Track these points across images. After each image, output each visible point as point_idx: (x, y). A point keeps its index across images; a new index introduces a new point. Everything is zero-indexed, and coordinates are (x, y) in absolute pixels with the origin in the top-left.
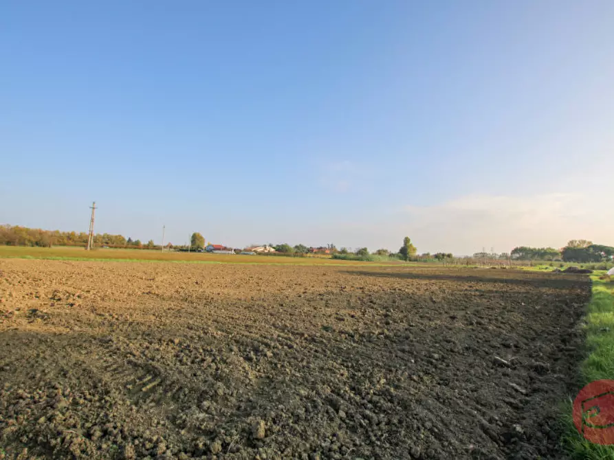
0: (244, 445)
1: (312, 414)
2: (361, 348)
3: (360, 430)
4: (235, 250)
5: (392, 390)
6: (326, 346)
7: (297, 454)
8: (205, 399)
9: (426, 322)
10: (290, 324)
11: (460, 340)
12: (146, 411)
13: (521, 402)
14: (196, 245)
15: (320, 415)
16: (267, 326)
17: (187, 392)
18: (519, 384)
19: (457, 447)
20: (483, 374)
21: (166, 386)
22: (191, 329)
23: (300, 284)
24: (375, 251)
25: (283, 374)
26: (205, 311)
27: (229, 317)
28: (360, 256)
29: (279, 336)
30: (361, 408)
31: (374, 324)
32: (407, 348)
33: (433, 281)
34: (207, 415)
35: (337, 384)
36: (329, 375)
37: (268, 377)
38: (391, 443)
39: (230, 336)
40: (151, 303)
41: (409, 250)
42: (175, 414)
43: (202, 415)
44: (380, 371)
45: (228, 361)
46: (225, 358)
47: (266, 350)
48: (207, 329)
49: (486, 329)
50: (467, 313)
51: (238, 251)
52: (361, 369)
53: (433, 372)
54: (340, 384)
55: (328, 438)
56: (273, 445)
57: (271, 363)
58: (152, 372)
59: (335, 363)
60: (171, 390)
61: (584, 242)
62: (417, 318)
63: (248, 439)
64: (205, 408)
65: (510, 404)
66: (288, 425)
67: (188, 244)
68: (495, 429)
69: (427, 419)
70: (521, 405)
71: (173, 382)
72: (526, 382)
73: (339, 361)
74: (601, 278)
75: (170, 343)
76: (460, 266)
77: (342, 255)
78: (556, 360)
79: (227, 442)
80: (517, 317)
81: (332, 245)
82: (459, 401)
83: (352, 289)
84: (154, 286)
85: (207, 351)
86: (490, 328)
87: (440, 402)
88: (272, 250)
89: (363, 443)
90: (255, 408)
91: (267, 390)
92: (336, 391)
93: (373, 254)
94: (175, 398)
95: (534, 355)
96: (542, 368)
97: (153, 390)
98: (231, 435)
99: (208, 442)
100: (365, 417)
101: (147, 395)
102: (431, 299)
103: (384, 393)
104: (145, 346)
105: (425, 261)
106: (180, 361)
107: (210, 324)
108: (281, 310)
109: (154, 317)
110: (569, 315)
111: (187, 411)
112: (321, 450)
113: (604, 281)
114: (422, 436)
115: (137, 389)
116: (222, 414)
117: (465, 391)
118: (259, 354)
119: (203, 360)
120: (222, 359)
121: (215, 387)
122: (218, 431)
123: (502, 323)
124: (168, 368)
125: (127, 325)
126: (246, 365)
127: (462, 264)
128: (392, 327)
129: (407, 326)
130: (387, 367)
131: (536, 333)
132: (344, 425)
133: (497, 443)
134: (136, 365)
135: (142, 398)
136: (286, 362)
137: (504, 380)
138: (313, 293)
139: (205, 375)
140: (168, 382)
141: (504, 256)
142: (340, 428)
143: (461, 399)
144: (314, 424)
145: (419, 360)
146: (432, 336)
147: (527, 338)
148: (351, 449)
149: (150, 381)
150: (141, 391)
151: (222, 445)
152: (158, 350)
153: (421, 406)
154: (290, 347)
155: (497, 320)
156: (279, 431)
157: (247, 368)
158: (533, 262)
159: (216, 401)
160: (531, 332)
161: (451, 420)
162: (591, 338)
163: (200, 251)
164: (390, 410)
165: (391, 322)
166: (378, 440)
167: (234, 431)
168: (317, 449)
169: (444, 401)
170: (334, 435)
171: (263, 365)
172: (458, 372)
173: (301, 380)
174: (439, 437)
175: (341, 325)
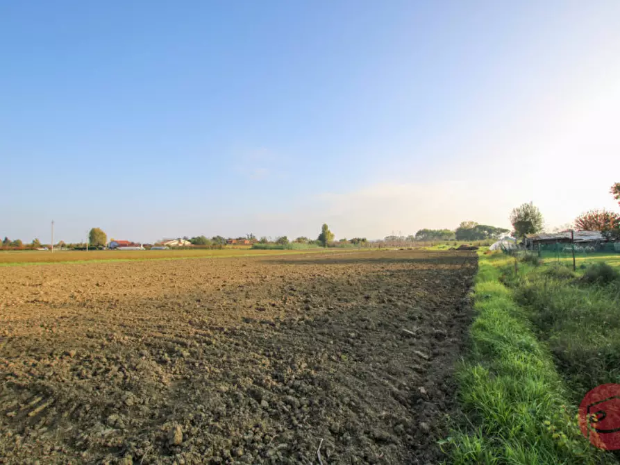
0: (159, 454)
1: (234, 409)
2: (282, 336)
3: (282, 416)
4: (144, 245)
5: (313, 372)
6: (247, 337)
7: (218, 453)
8: (111, 413)
9: (343, 304)
10: (208, 320)
11: (373, 318)
12: (35, 438)
13: (425, 366)
14: (96, 242)
15: (242, 409)
16: (183, 325)
17: (88, 409)
18: (422, 351)
19: (372, 416)
20: (393, 346)
21: (61, 405)
22: (92, 337)
23: (218, 277)
24: (295, 239)
25: (201, 372)
26: (108, 315)
27: (139, 320)
28: (280, 245)
29: (196, 333)
30: (283, 394)
31: (295, 311)
32: (326, 330)
33: (350, 265)
34: (114, 430)
35: (259, 375)
36: (250, 367)
37: (185, 378)
38: (312, 424)
39: (140, 340)
40: (39, 313)
41: (327, 237)
42: (74, 436)
43: (108, 431)
44: (301, 356)
45: (138, 367)
46: (134, 364)
47: (182, 350)
48: (111, 335)
49: (396, 306)
50: (379, 293)
51: (147, 247)
52: (283, 356)
53: (350, 350)
54: (262, 374)
55: (251, 429)
56: (192, 447)
57: (187, 363)
58: (41, 393)
59: (256, 355)
60: (68, 409)
61: (472, 223)
62: (335, 302)
63: (164, 447)
64: (112, 423)
65: (416, 369)
66: (208, 424)
67: (86, 241)
68: (404, 394)
69: (344, 395)
70: (424, 369)
71: (71, 400)
72: (428, 348)
73: (260, 352)
74: (485, 253)
75: (64, 356)
76: (373, 249)
77: (262, 245)
78: (451, 326)
79: (138, 454)
80: (421, 292)
81: (251, 235)
82: (372, 374)
83: (273, 278)
84: (42, 293)
85: (113, 359)
86: (399, 304)
87: (357, 377)
88: (187, 243)
89: (286, 429)
90: (171, 413)
91: (184, 392)
92: (258, 382)
93: (293, 242)
94: (74, 418)
95: (434, 323)
96: (441, 334)
97: (44, 413)
98: (143, 447)
99: (116, 459)
100: (287, 403)
101: (36, 419)
102: (348, 281)
103: (306, 377)
104: (31, 363)
105: (342, 247)
106: (79, 375)
107: (114, 329)
108: (198, 306)
109: (43, 329)
110: (461, 286)
111: (89, 430)
112: (244, 443)
113: (487, 255)
114: (341, 411)
115: (20, 415)
116: (133, 426)
117: (378, 364)
118: (174, 355)
119: (107, 371)
120: (130, 366)
121: (123, 397)
122: (128, 445)
123: (409, 298)
124: (63, 385)
125: (6, 341)
126: (160, 369)
127: (375, 247)
128: (312, 311)
129: (326, 310)
130: (308, 351)
131: (436, 304)
132: (267, 414)
133: (405, 406)
134: (19, 387)
135: (29, 425)
136: (204, 360)
137: (411, 349)
138: (232, 285)
139: (110, 387)
140: (63, 401)
141: (410, 238)
142: (263, 418)
143: (375, 371)
144: (236, 418)
145: (337, 340)
146: (349, 317)
147: (428, 310)
148: (274, 436)
149: (39, 403)
150: (28, 416)
151: (133, 459)
152: (49, 366)
153: (339, 384)
154: (209, 343)
155: (404, 296)
156: (198, 432)
157: (161, 372)
158: (433, 242)
159: (125, 413)
160: (432, 304)
161: (366, 392)
162: (478, 304)
163: (101, 249)
164: (311, 391)
165: (311, 307)
166: (300, 423)
167: (147, 442)
168: (240, 443)
169: (360, 376)
170: (257, 426)
171: (179, 365)
172: (372, 348)
173: (221, 376)
174: (356, 409)
175: (261, 315)
